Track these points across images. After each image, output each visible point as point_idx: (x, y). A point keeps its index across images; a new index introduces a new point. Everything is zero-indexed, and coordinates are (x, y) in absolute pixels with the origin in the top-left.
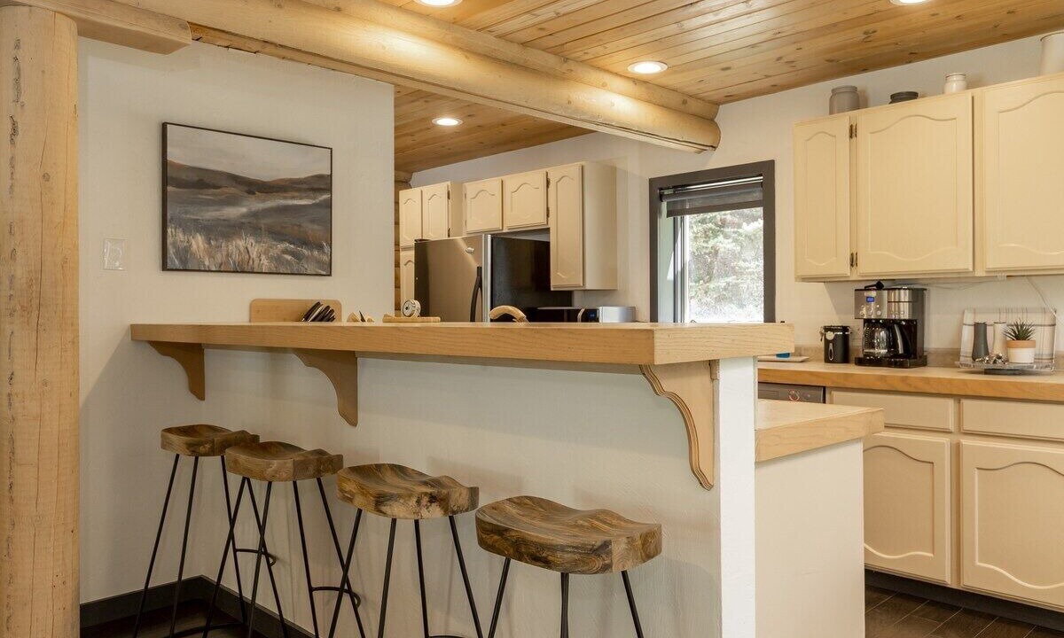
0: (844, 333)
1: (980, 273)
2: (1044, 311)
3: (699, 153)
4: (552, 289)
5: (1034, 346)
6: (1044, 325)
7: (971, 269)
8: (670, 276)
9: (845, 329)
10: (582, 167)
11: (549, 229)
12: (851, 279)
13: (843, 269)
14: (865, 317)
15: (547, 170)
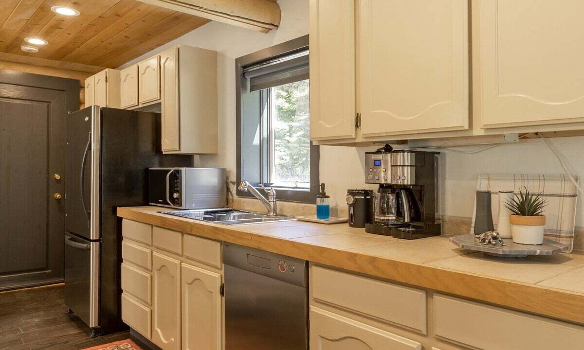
0: (365, 197)
1: (478, 131)
2: (564, 178)
3: (267, 32)
4: (164, 153)
5: (543, 223)
6: (564, 196)
7: (467, 127)
8: (256, 141)
9: (366, 193)
10: (178, 49)
11: (160, 103)
12: (357, 141)
13: (348, 130)
14: (383, 182)
15: (160, 54)
